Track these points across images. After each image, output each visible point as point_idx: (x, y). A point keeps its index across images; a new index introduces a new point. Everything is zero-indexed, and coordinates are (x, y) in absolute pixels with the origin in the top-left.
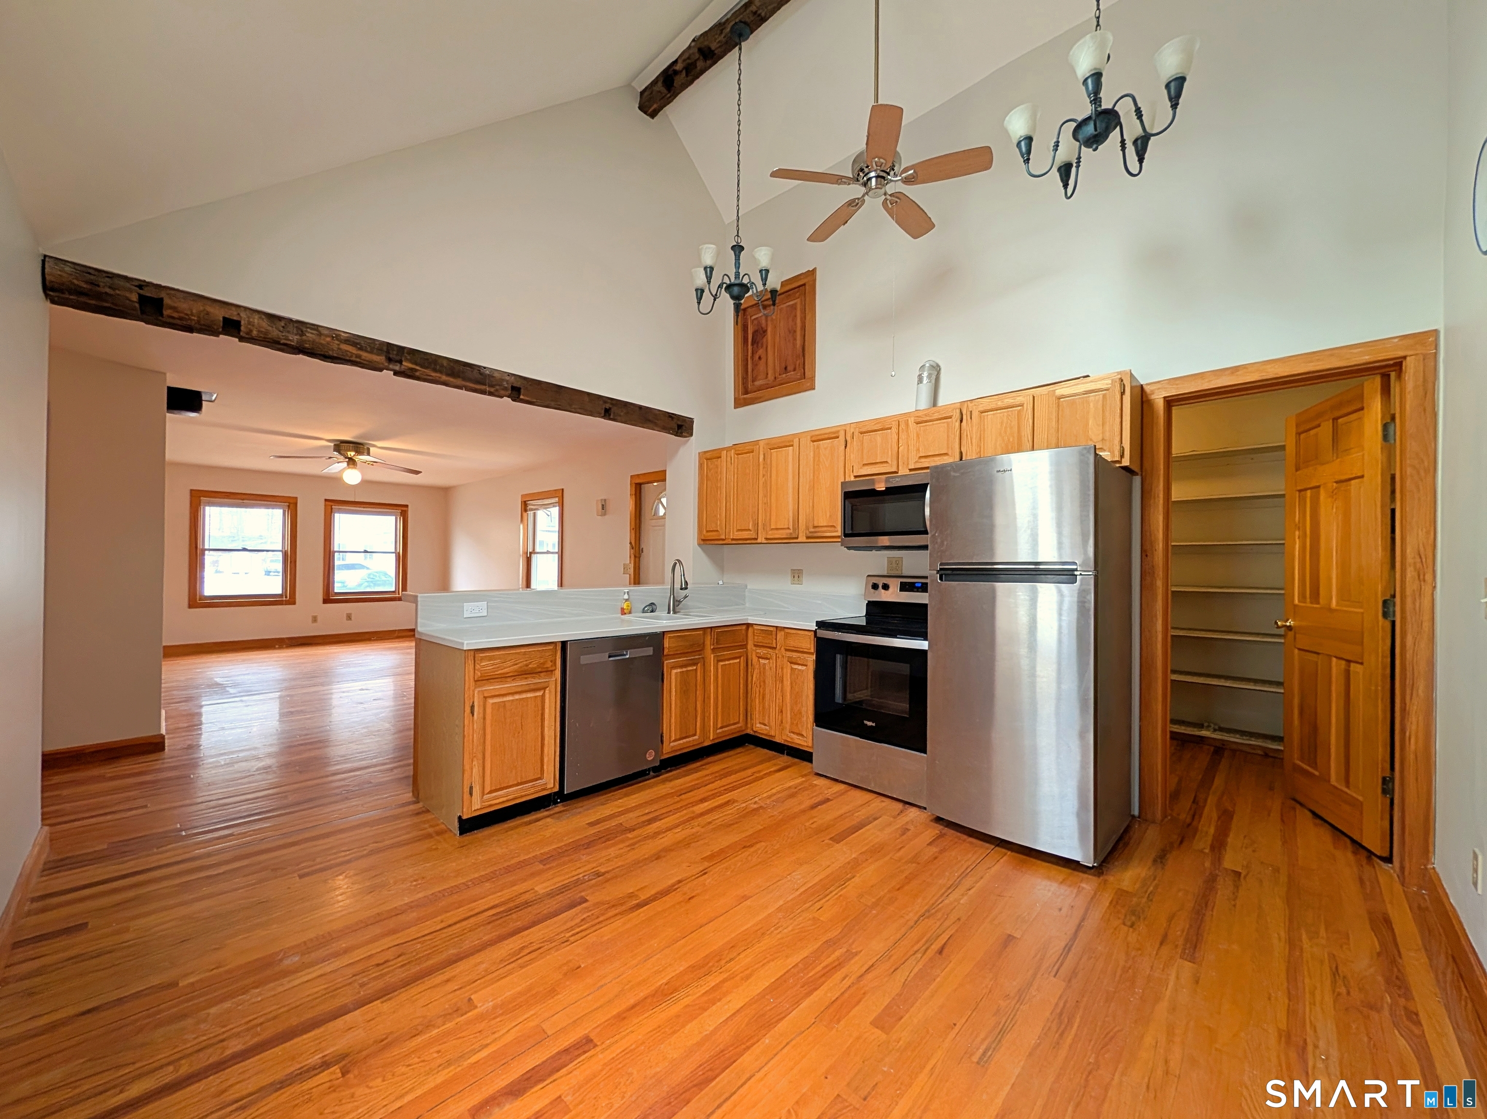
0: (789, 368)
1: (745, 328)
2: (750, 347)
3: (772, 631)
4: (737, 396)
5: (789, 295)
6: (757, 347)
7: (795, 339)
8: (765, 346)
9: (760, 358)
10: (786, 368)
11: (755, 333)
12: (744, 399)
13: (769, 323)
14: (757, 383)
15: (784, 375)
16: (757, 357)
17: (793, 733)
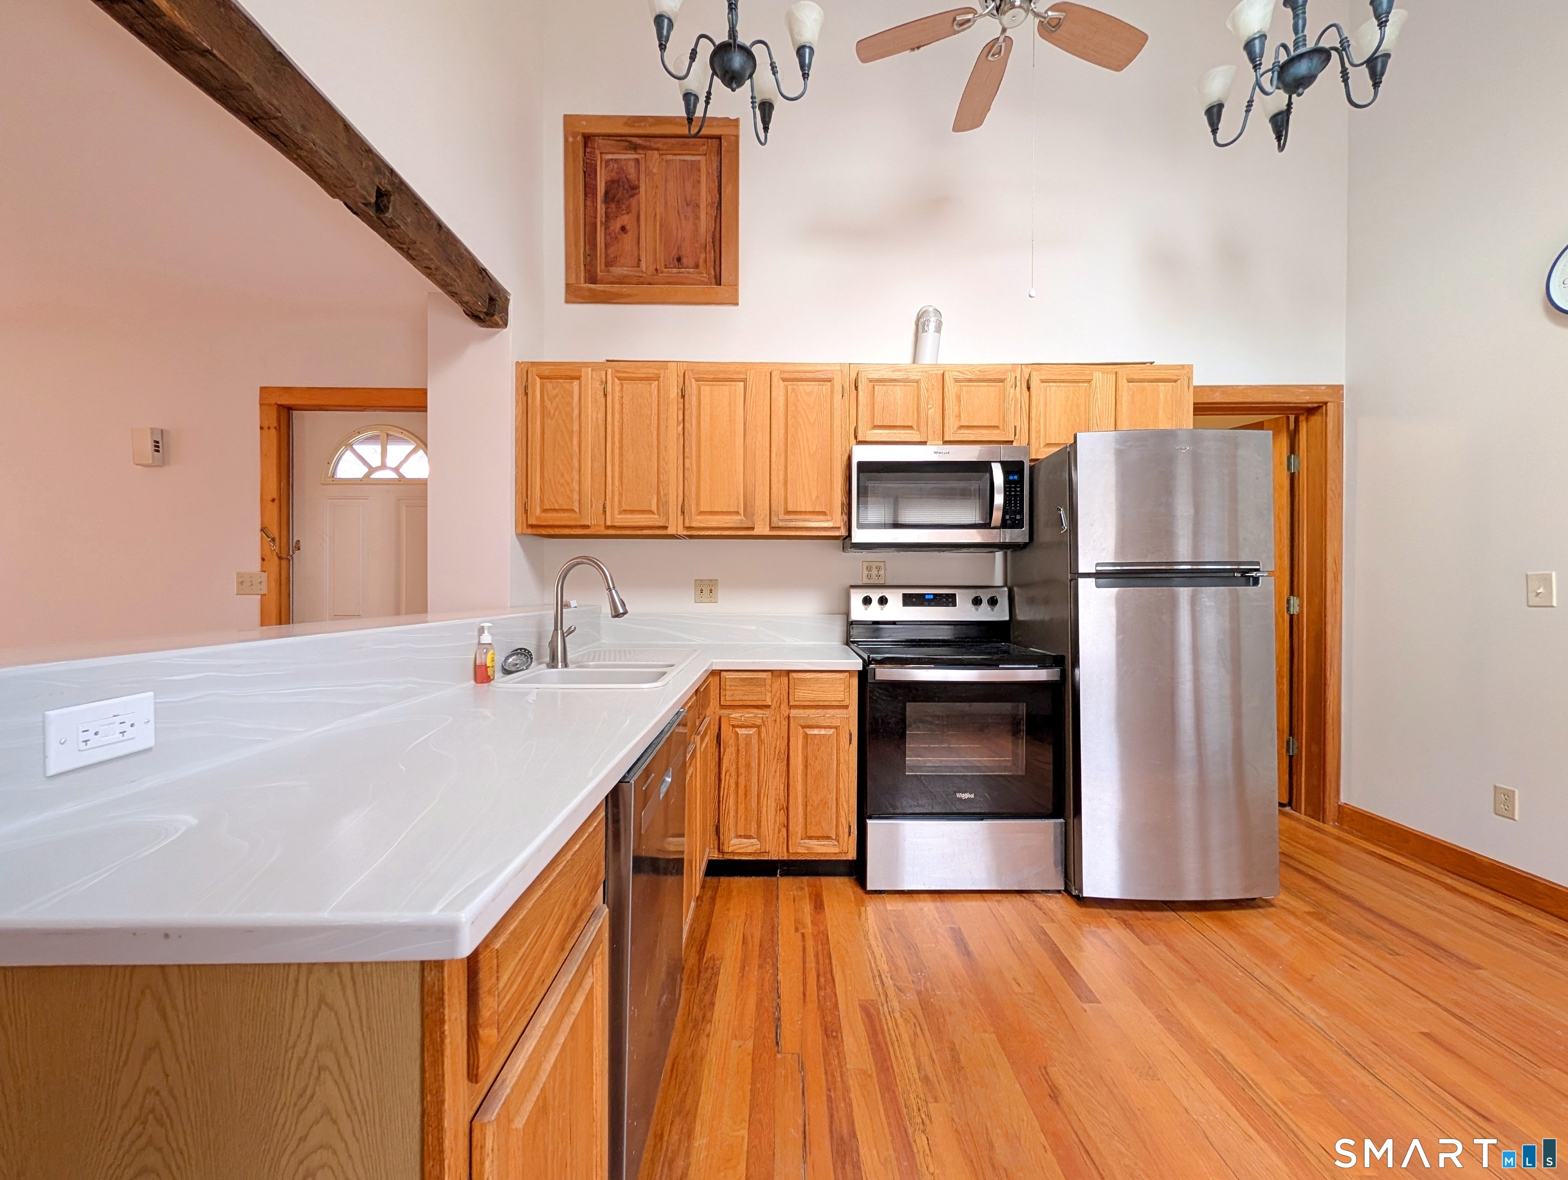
0: (684, 260)
1: (589, 172)
2: (601, 207)
3: (765, 679)
4: (572, 281)
5: (685, 144)
6: (618, 208)
7: (698, 218)
8: (634, 212)
9: (623, 229)
10: (679, 260)
11: (611, 185)
12: (590, 290)
13: (642, 177)
14: (617, 271)
15: (675, 270)
16: (618, 226)
17: (810, 838)
